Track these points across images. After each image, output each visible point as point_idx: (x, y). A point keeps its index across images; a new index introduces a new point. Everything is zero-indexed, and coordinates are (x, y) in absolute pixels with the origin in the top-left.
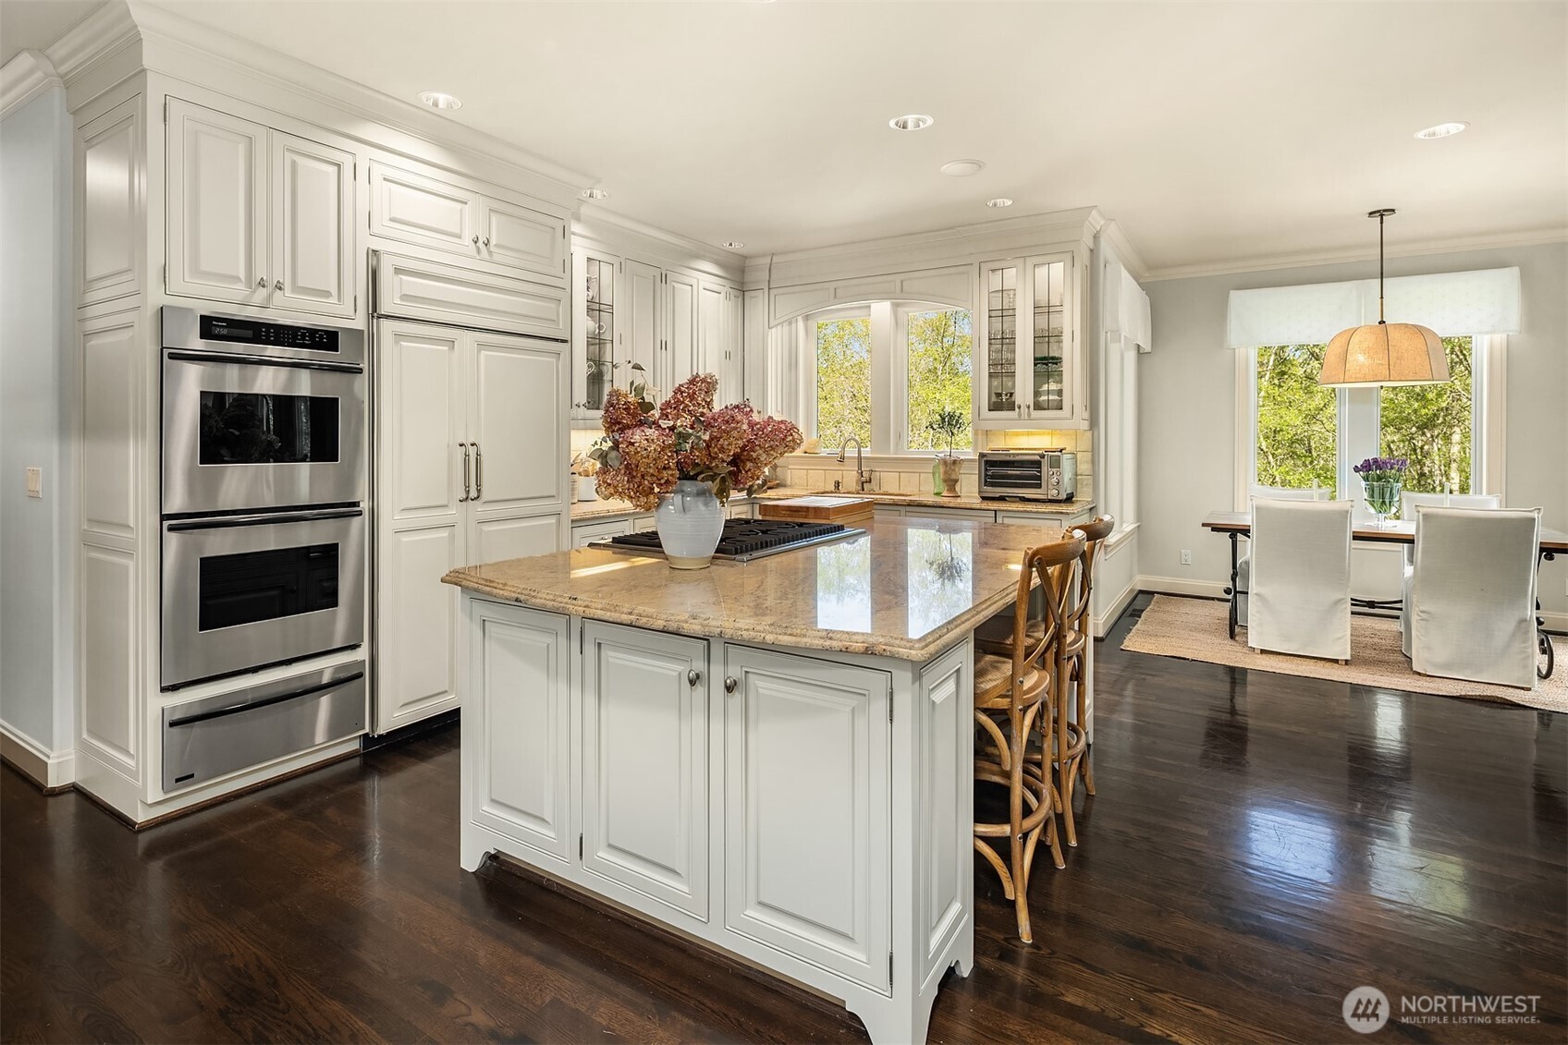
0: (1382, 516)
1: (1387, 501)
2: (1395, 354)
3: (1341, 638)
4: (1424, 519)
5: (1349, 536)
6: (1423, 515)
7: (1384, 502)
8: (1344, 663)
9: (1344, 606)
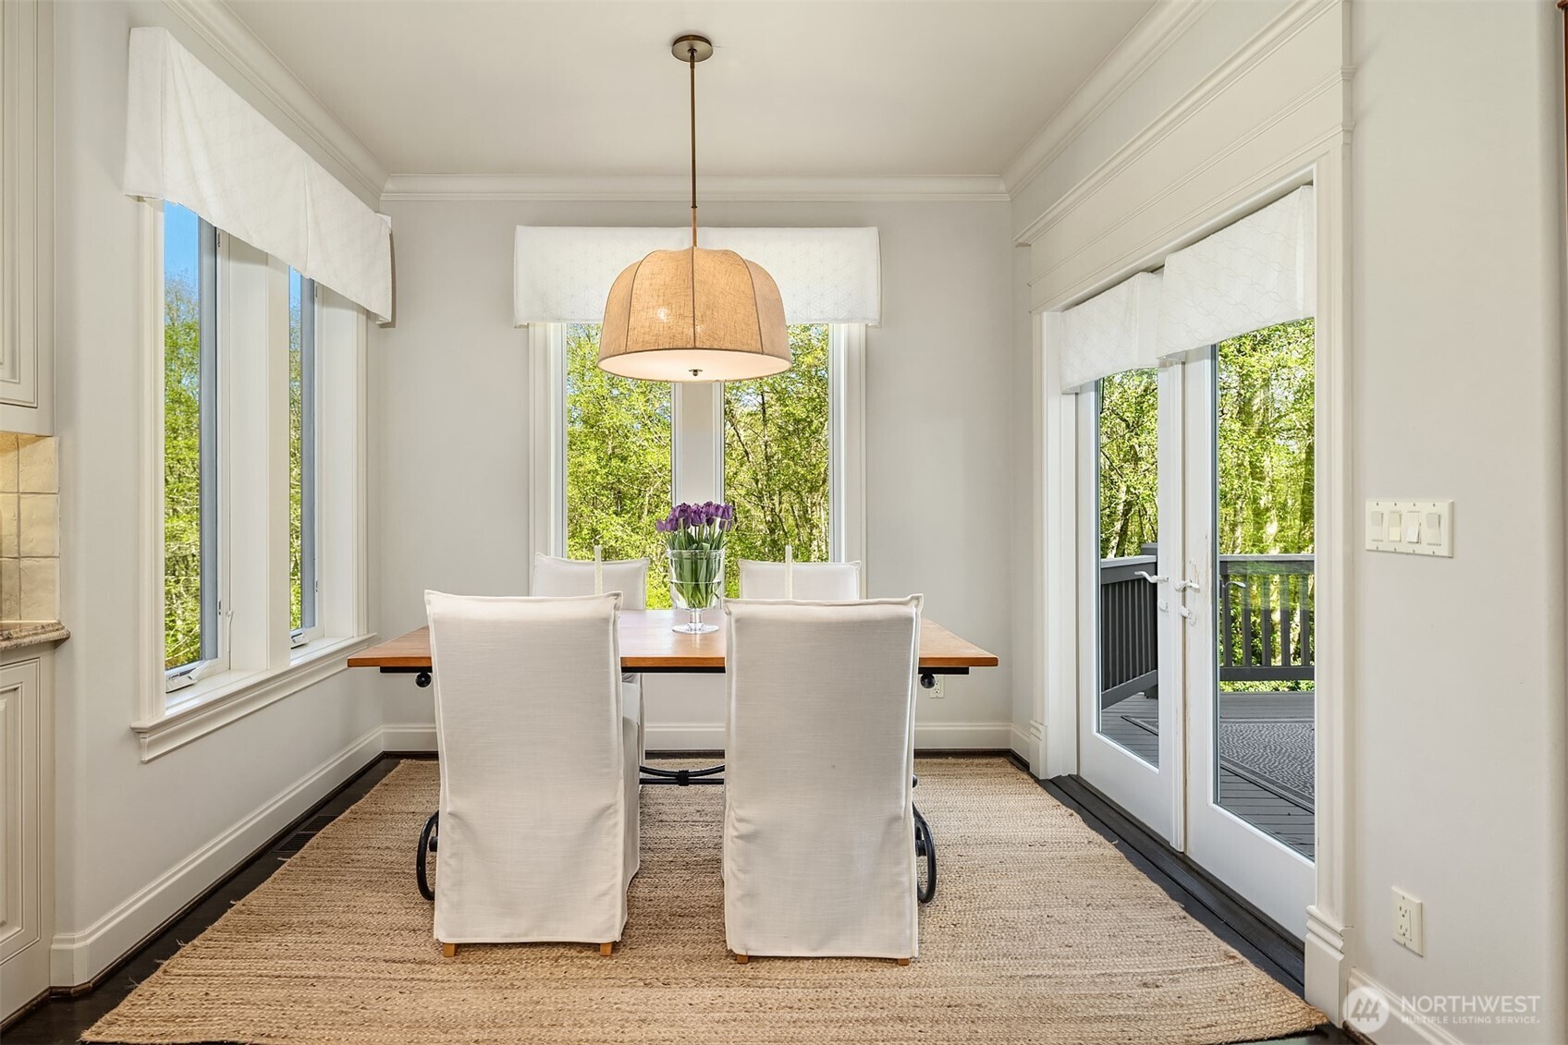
0: (697, 613)
1: (702, 584)
2: (704, 299)
3: (604, 894)
4: (738, 630)
5: (614, 668)
6: (737, 621)
7: (697, 587)
8: (609, 949)
9: (611, 822)
